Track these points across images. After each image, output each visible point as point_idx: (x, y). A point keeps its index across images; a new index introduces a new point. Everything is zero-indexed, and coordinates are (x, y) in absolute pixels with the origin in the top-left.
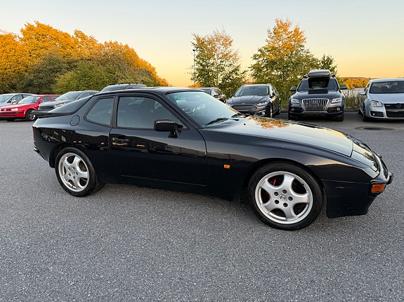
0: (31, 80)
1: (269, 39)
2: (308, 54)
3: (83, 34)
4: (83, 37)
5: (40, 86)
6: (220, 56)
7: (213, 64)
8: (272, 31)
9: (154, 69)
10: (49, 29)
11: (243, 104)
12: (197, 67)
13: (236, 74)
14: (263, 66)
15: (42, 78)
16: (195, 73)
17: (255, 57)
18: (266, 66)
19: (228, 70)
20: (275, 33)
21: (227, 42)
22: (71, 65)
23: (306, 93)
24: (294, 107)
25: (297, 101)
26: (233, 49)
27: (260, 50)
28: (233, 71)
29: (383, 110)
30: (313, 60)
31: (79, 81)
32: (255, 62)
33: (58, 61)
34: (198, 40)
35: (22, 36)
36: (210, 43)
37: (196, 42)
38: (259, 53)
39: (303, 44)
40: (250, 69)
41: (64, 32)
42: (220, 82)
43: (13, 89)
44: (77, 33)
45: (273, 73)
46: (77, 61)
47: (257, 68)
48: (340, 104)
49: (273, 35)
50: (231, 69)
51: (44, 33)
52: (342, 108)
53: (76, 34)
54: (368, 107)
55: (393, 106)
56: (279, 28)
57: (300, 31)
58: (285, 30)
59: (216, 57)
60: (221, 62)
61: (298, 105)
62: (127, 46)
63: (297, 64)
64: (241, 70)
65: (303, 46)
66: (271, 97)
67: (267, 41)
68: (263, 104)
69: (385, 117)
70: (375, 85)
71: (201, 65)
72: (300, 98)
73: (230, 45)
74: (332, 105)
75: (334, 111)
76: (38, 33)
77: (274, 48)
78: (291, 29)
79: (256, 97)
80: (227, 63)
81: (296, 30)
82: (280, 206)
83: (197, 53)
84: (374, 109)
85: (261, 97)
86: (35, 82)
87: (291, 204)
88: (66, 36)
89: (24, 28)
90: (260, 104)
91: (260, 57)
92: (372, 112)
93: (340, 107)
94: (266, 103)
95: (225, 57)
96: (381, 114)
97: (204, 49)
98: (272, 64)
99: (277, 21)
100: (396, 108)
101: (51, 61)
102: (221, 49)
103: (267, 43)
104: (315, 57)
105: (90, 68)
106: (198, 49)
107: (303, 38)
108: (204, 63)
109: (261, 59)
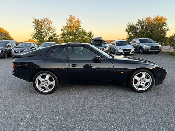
1: (67, 23)
2: (83, 30)
7: (44, 32)
8: (68, 19)
12: (36, 33)
13: (55, 37)
16: (34, 36)
17: (62, 30)
18: (67, 34)
19: (51, 35)
21: (50, 22)
26: (53, 26)
27: (64, 27)
29: (122, 51)
32: (62, 32)
34: (36, 20)
36: (42, 22)
37: (34, 21)
38: (64, 28)
39: (81, 26)
40: (60, 35)
42: (48, 40)
45: (70, 37)
47: (63, 35)
48: (108, 50)
49: (69, 21)
54: (117, 50)
55: (125, 50)
56: (71, 18)
58: (74, 20)
59: (45, 29)
60: (47, 31)
64: (57, 35)
67: (66, 23)
69: (123, 54)
70: (118, 43)
73: (51, 24)
77: (70, 27)
78: (76, 19)
80: (51, 32)
81: (78, 20)
83: (35, 27)
84: (119, 51)
92: (119, 52)
95: (49, 29)
96: (122, 53)
97: (38, 25)
98: (69, 33)
99: (70, 16)
100: (126, 50)
102: (47, 25)
104: (85, 31)
106: (36, 25)
107: (81, 23)
108: (39, 31)
109: (65, 31)
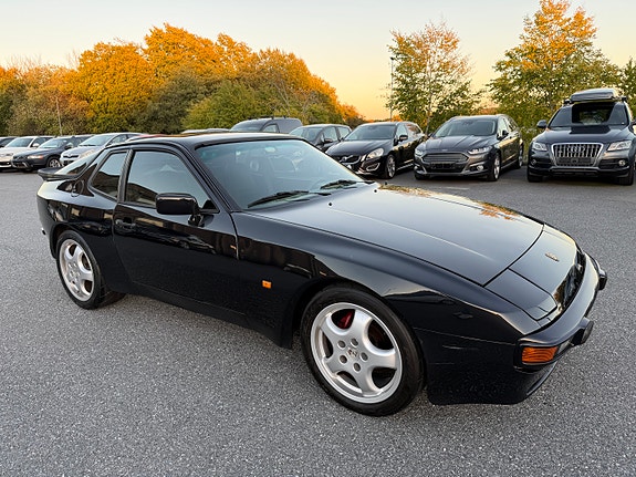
0: (156, 112)
1: (526, 35)
2: (599, 59)
3: (230, 40)
4: (231, 43)
5: (167, 120)
6: (436, 66)
7: (423, 80)
8: (533, 19)
9: (333, 91)
10: (183, 34)
11: (444, 151)
12: (396, 86)
13: (463, 96)
14: (512, 81)
15: (170, 109)
16: (392, 97)
17: (499, 67)
18: (519, 82)
19: (449, 89)
20: (537, 23)
21: (450, 42)
22: (210, 88)
23: (566, 132)
24: (535, 158)
25: (543, 147)
26: (459, 53)
27: (508, 54)
28: (458, 92)
30: (609, 68)
31: (219, 112)
32: (499, 74)
33: (192, 82)
34: (400, 41)
35: (146, 47)
36: (419, 45)
37: (395, 45)
38: (508, 59)
39: (590, 40)
40: (489, 88)
41: (203, 38)
42: (434, 110)
43: (132, 124)
44: (222, 38)
45: (531, 94)
46: (219, 82)
47: (502, 86)
48: (626, 154)
49: (534, 26)
50: (454, 89)
51: (176, 41)
52: (628, 161)
53: (220, 40)
56: (546, 13)
57: (586, 17)
58: (557, 17)
59: (428, 68)
60: (437, 76)
61: (543, 155)
62: (292, 56)
63: (576, 76)
64: (474, 89)
65: (590, 44)
66: (500, 139)
67: (522, 37)
68: (481, 151)
71: (404, 82)
72: (548, 142)
73: (454, 47)
74: (607, 155)
75: (612, 166)
76: (169, 41)
77: (534, 50)
78: (569, 14)
79: (471, 138)
80: (448, 78)
81: (578, 16)
82: (349, 367)
83: (397, 63)
85: (479, 139)
86: (160, 115)
87: (366, 366)
88: (207, 43)
89: (150, 34)
90: (475, 152)
91: (508, 65)
93: (625, 159)
94: (486, 150)
95: (445, 67)
97: (409, 55)
98: (529, 78)
101: (182, 83)
102: (437, 55)
103: (522, 42)
104: (611, 63)
105: (235, 93)
106: (400, 56)
107: (590, 30)
108: (408, 80)
109: (511, 69)
